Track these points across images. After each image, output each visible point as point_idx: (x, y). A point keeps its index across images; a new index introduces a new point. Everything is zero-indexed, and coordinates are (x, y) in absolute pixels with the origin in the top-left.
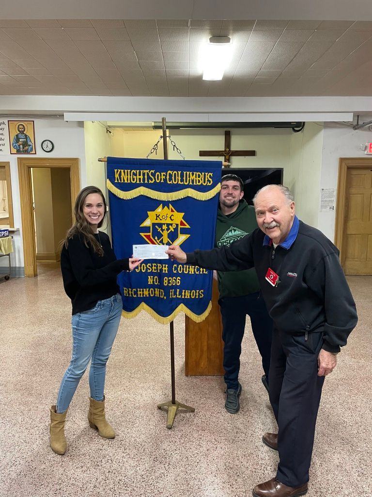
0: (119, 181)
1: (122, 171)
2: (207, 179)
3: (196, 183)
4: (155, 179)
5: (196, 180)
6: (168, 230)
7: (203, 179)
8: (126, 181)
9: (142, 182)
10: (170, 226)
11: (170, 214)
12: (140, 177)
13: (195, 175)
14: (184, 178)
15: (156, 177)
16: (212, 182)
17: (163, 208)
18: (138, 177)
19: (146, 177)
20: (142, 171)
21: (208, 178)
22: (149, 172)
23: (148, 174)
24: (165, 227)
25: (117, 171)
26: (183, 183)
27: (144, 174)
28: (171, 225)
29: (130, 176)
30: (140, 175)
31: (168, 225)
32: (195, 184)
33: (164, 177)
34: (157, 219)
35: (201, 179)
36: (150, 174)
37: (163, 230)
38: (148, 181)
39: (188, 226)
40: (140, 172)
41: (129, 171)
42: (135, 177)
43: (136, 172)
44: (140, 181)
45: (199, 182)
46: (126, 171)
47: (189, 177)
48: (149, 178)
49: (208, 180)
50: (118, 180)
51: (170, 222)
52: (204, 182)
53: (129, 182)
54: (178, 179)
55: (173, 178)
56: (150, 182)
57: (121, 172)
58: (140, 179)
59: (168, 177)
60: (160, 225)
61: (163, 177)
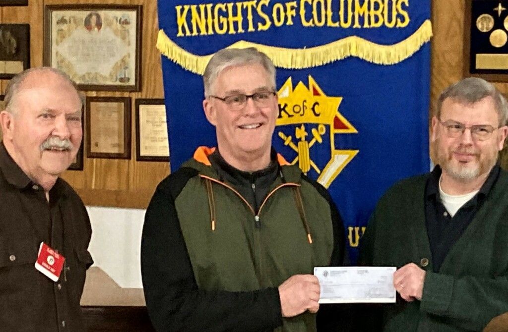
0: (188, 33)
1: (194, 7)
2: (394, 13)
3: (370, 23)
4: (272, 19)
5: (369, 17)
6: (309, 138)
7: (386, 13)
8: (203, 32)
9: (241, 30)
10: (314, 131)
11: (311, 99)
12: (236, 19)
13: (366, 5)
14: (342, 13)
15: (275, 15)
16: (407, 20)
17: (294, 87)
18: (231, 19)
19: (250, 17)
20: (239, 5)
21: (397, 10)
22: (257, 4)
23: (254, 10)
24: (301, 133)
25: (182, 10)
26: (337, 24)
27: (245, 12)
28: (316, 126)
29: (213, 17)
30: (235, 14)
31: (309, 127)
32: (366, 25)
33: (294, 13)
34: (280, 117)
35: (383, 14)
36: (259, 10)
37: (296, 141)
38: (256, 26)
39: (352, 130)
40: (235, 8)
41: (209, 6)
42: (223, 20)
43: (226, 7)
44: (236, 28)
45: (377, 20)
46: (202, 7)
47: (353, 9)
48: (257, 19)
49: (399, 16)
50: (184, 31)
51: (313, 120)
52: (390, 20)
53: (211, 32)
54: (326, 16)
55: (315, 13)
56: (261, 27)
57: (190, 11)
58: (236, 24)
59: (302, 12)
60: (290, 130)
61: (291, 13)
